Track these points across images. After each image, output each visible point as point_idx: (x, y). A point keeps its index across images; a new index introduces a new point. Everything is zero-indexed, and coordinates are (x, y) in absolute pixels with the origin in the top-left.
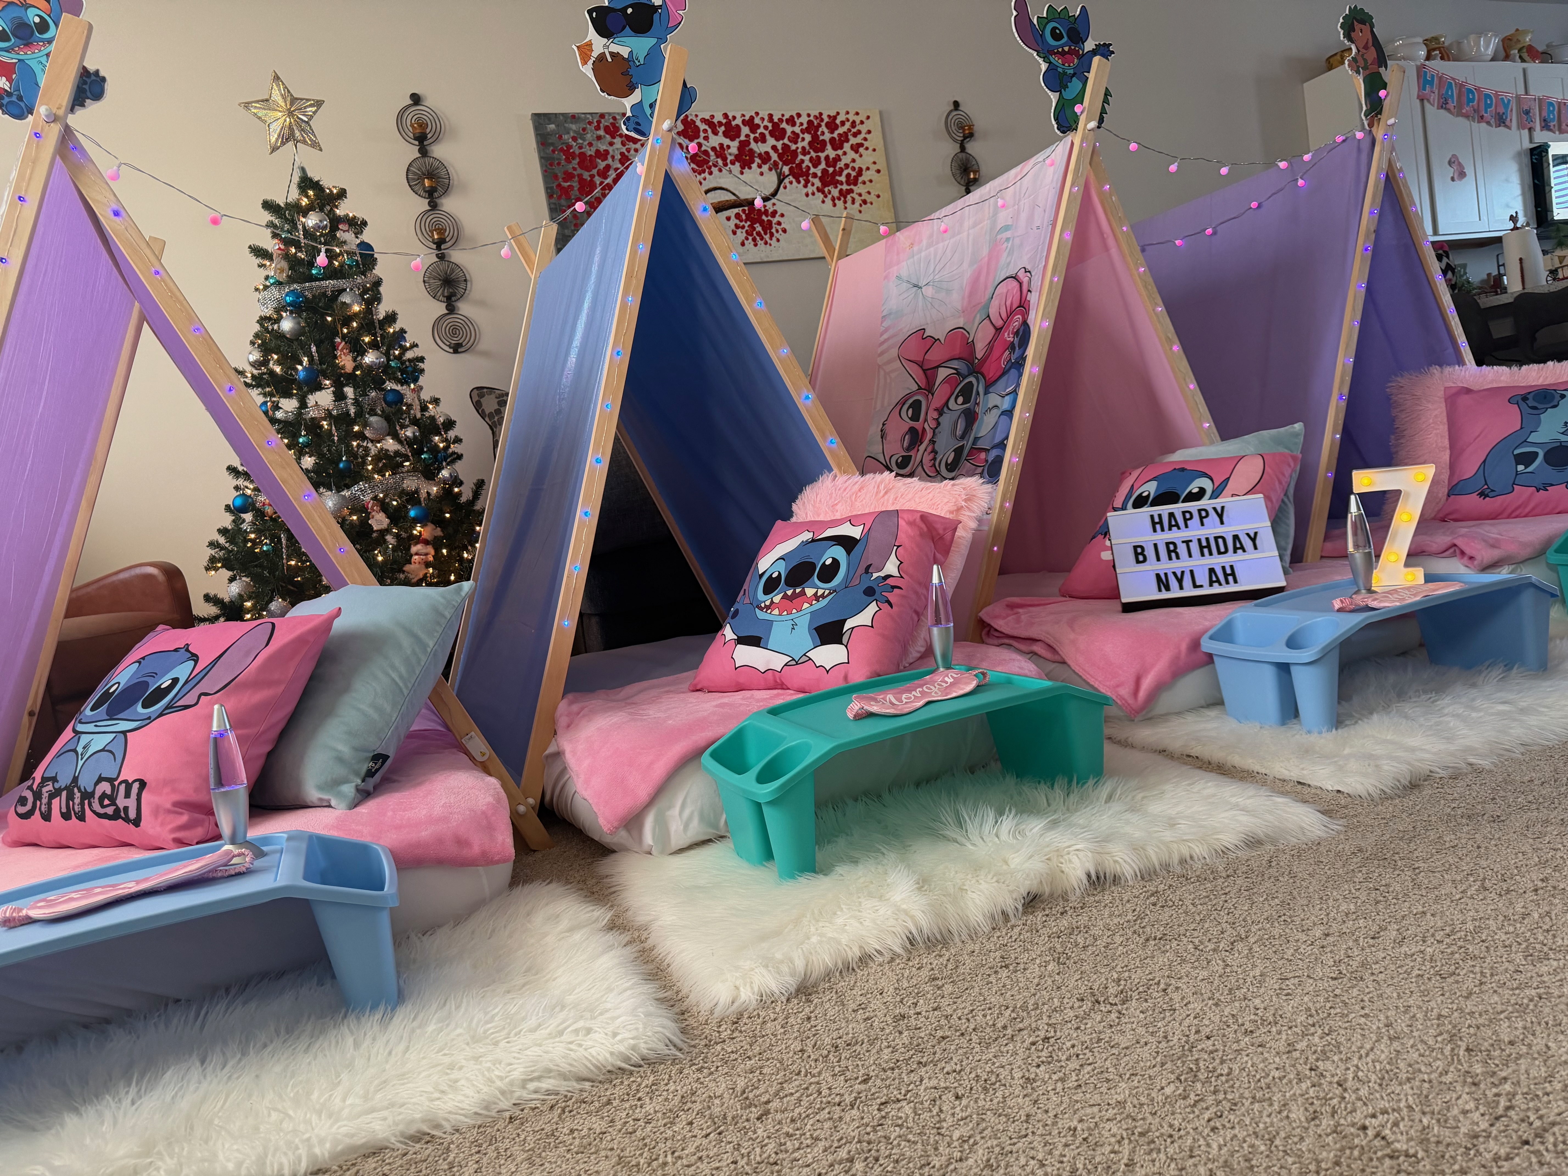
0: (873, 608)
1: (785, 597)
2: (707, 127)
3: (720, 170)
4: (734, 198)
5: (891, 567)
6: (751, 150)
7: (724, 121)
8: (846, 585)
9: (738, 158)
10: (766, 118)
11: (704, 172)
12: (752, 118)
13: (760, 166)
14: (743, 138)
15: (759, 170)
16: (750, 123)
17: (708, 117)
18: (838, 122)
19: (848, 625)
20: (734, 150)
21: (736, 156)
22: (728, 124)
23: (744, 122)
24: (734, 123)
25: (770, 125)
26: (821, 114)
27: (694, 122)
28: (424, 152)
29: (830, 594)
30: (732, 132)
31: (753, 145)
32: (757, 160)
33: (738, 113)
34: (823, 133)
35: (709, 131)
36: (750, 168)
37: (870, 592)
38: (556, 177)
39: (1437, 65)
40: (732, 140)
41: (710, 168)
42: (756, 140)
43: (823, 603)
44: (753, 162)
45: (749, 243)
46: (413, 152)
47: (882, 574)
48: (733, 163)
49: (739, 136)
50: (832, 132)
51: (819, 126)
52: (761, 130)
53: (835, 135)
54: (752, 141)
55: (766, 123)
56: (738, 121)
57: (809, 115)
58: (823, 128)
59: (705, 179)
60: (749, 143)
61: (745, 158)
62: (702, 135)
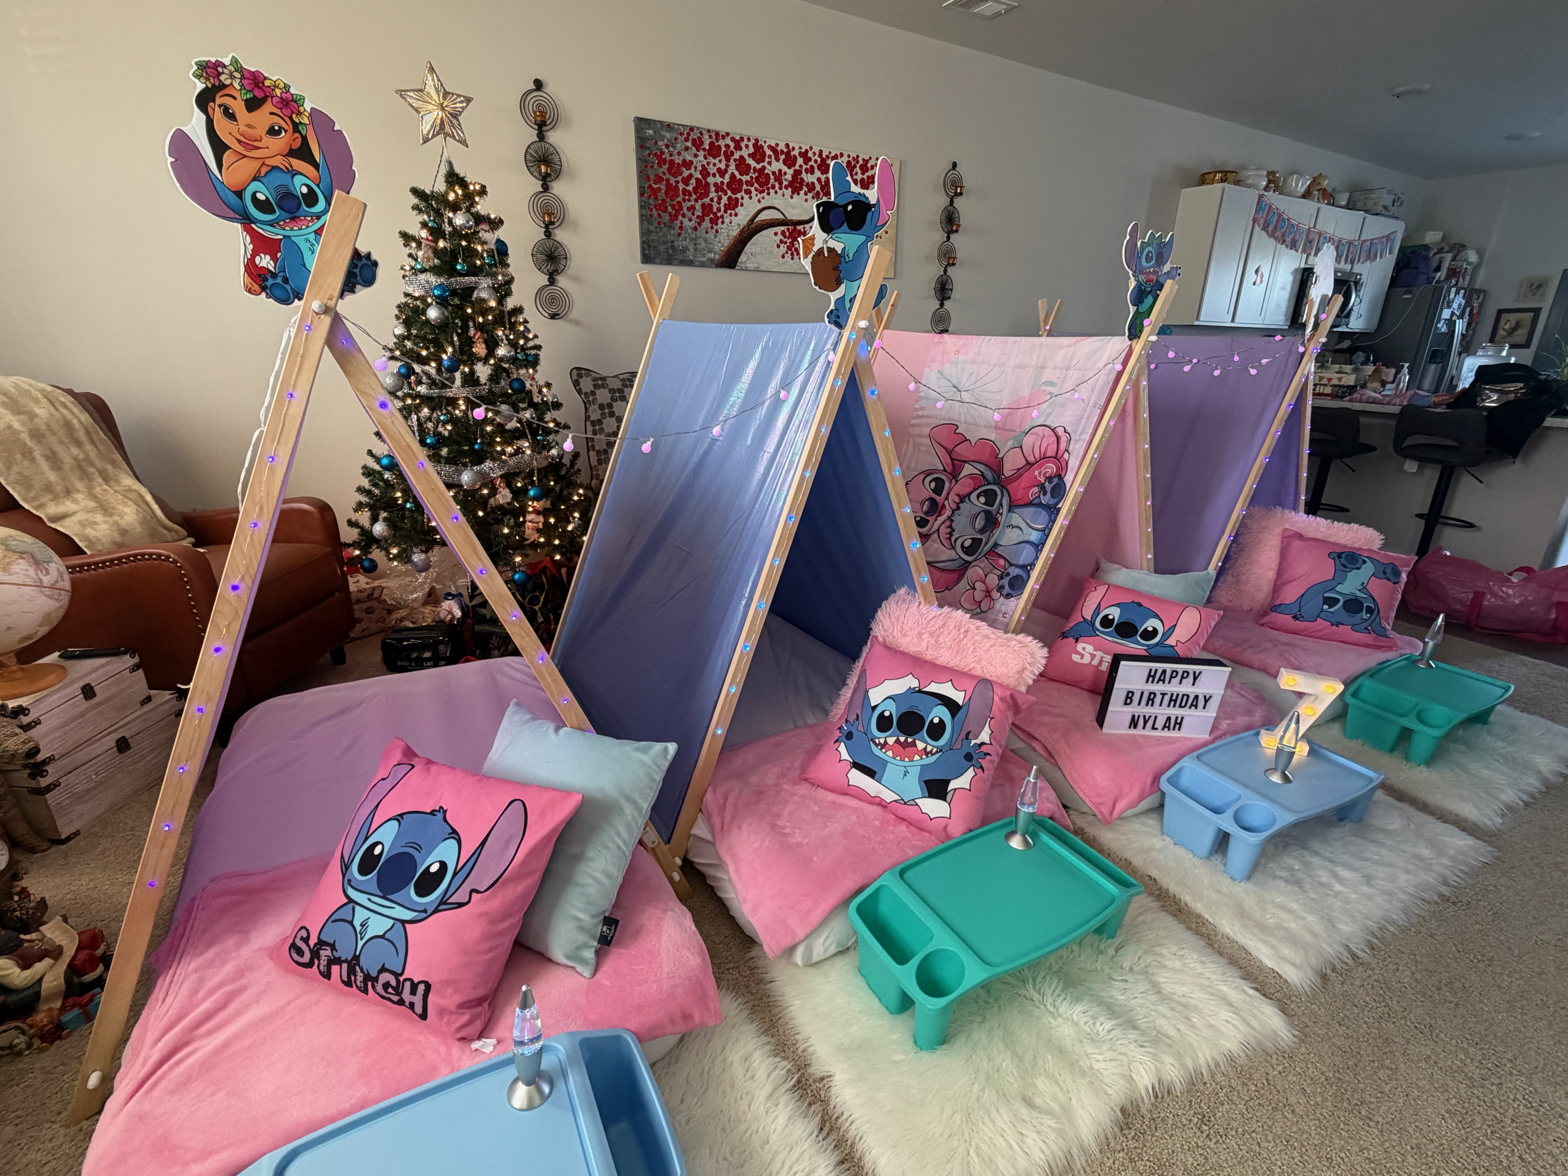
0: (970, 773)
1: (898, 741)
2: (771, 153)
3: (776, 192)
4: (783, 217)
5: (985, 736)
6: (802, 179)
7: (785, 150)
8: (950, 746)
9: (791, 184)
10: (817, 153)
11: (763, 192)
12: (807, 151)
13: (806, 194)
14: (797, 167)
15: (805, 197)
16: (804, 155)
17: (773, 145)
18: (869, 165)
19: (952, 785)
20: (789, 177)
21: (790, 182)
22: (788, 154)
23: (800, 153)
24: (792, 153)
25: (819, 160)
26: (858, 156)
27: (762, 147)
28: (541, 137)
29: (937, 752)
30: (790, 161)
31: (804, 175)
32: (805, 189)
33: (798, 145)
34: (856, 174)
35: (773, 157)
36: (798, 194)
37: (969, 757)
38: (648, 178)
39: (1272, 197)
40: (789, 168)
41: (768, 189)
42: (807, 171)
43: (932, 759)
44: (801, 189)
45: (788, 256)
46: (531, 135)
47: (978, 741)
48: (786, 188)
49: (794, 166)
50: (863, 174)
51: (855, 166)
52: (812, 163)
53: (865, 177)
54: (803, 171)
55: (816, 157)
56: (796, 153)
57: (849, 156)
58: (858, 169)
59: (763, 198)
60: (801, 173)
61: (796, 186)
62: (767, 159)
